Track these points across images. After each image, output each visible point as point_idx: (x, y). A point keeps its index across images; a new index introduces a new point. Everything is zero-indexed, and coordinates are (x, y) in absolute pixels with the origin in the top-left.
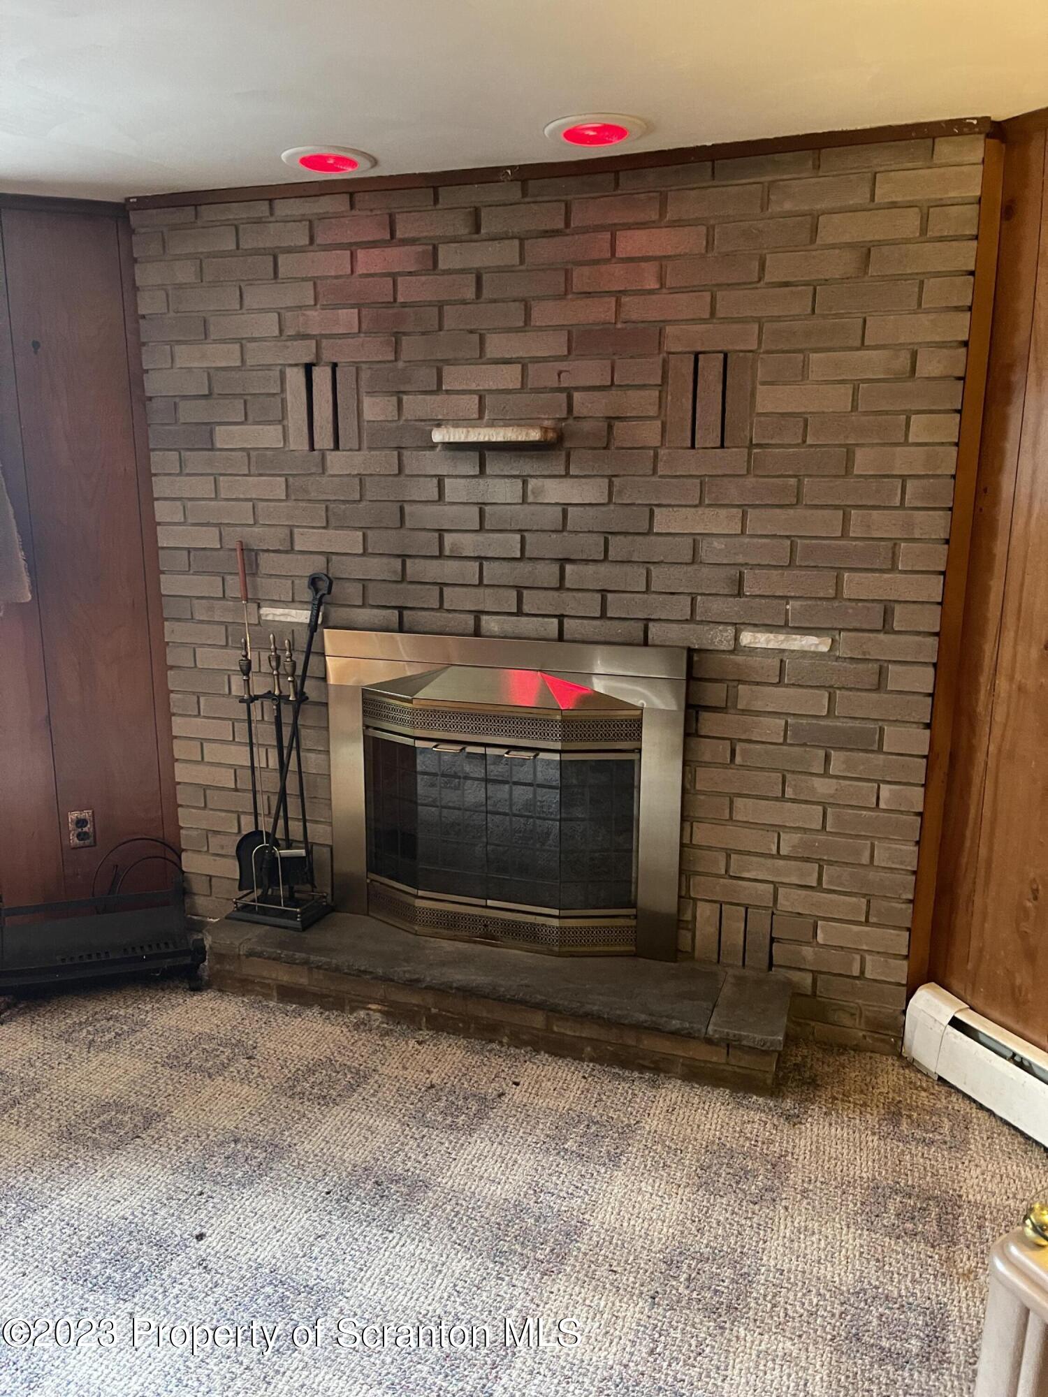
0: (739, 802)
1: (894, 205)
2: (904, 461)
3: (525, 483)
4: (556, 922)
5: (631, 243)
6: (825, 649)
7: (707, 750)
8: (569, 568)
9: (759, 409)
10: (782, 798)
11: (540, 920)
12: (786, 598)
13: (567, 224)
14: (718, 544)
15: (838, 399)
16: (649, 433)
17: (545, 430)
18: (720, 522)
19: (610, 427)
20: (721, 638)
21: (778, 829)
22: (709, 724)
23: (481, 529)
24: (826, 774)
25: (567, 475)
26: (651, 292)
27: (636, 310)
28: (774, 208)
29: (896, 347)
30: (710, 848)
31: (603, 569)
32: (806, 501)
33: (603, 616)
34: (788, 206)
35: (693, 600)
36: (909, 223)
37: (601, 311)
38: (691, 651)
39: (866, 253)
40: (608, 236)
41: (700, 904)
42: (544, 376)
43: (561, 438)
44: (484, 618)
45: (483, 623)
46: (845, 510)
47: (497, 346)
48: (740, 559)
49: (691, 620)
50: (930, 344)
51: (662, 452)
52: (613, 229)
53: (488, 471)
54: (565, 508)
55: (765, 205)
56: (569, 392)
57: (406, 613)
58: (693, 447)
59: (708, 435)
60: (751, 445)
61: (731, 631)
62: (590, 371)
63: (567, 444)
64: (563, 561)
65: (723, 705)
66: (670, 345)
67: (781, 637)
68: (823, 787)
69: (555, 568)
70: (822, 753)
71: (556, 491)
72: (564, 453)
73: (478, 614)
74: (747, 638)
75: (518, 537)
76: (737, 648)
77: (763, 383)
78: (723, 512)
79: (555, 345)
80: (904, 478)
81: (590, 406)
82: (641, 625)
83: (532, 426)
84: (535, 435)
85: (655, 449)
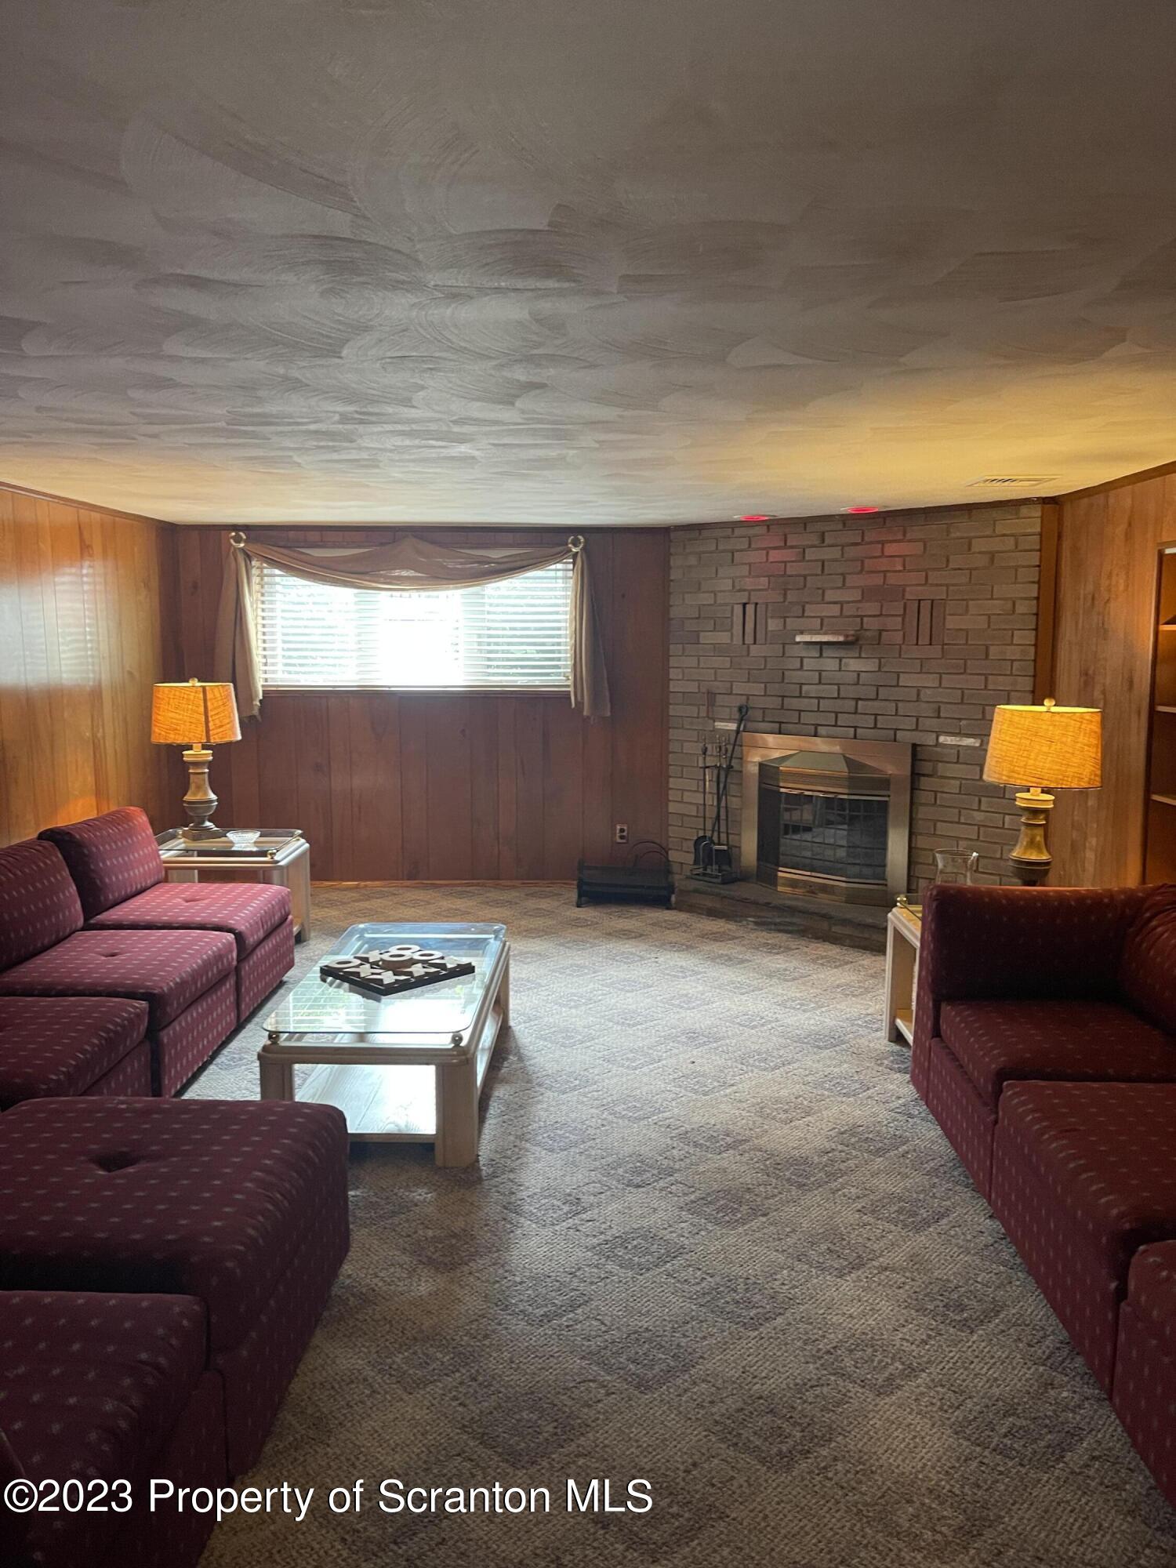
0: (939, 824)
1: (1004, 535)
2: (1013, 652)
3: (840, 661)
4: (844, 885)
5: (890, 549)
6: (977, 745)
7: (924, 797)
8: (860, 702)
9: (947, 627)
10: (959, 823)
11: (832, 883)
12: (960, 719)
13: (863, 540)
14: (929, 692)
15: (982, 623)
16: (898, 637)
17: (847, 636)
18: (930, 681)
19: (880, 635)
20: (930, 740)
21: (958, 839)
22: (924, 782)
23: (820, 683)
24: (979, 810)
25: (860, 657)
26: (900, 571)
27: (892, 580)
28: (953, 535)
29: (1005, 599)
30: (925, 849)
31: (876, 704)
32: (968, 671)
33: (875, 727)
34: (958, 534)
35: (917, 720)
36: (1010, 543)
37: (878, 580)
38: (914, 746)
39: (992, 556)
40: (880, 546)
41: (921, 880)
42: (849, 610)
43: (857, 640)
44: (819, 728)
45: (819, 730)
46: (986, 676)
47: (830, 595)
48: (939, 699)
49: (917, 729)
50: (1022, 598)
51: (903, 646)
52: (883, 543)
53: (824, 655)
54: (859, 673)
55: (948, 532)
56: (862, 617)
57: (783, 725)
58: (917, 644)
59: (924, 639)
60: (944, 644)
61: (934, 736)
62: (871, 608)
63: (861, 642)
64: (857, 700)
65: (931, 773)
66: (908, 596)
67: (958, 739)
68: (979, 816)
69: (853, 703)
70: (977, 799)
71: (854, 665)
72: (858, 647)
73: (817, 726)
74: (942, 739)
75: (836, 687)
76: (937, 744)
77: (950, 615)
78: (931, 676)
79: (856, 595)
80: (1012, 661)
81: (871, 624)
82: (892, 732)
83: (840, 634)
84: (841, 639)
85: (900, 645)
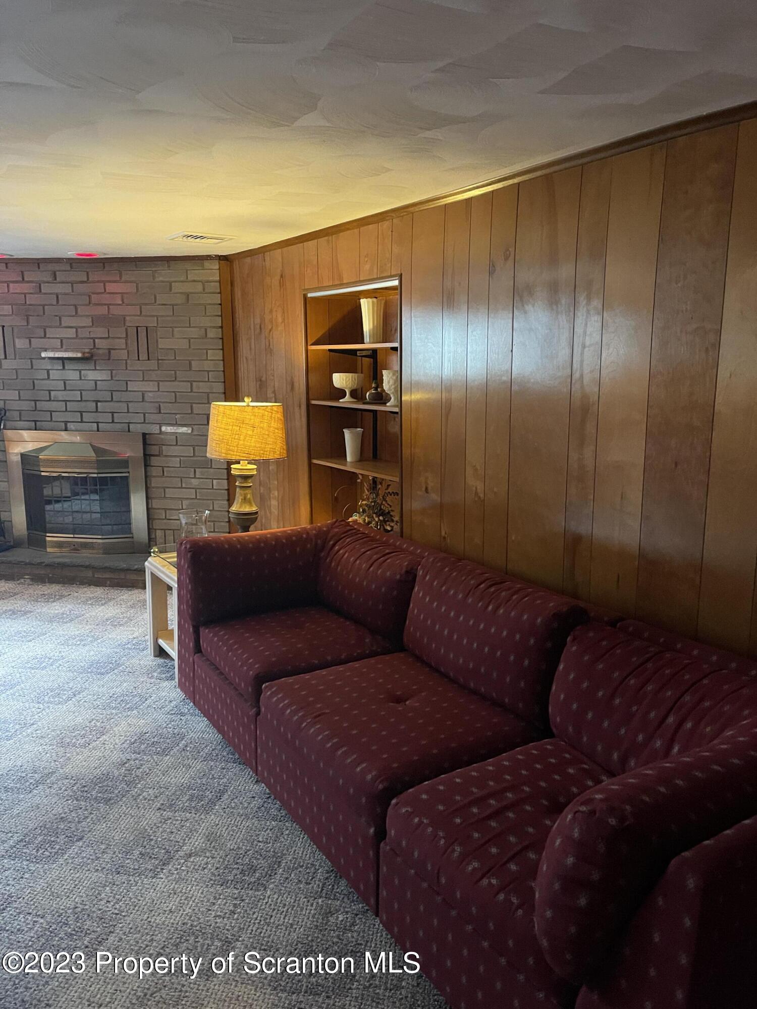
0: (167, 490)
1: (194, 281)
2: (207, 365)
3: (80, 372)
4: (102, 541)
5: (111, 287)
6: (190, 431)
7: (154, 472)
8: (99, 404)
9: (160, 347)
10: (182, 488)
11: (95, 541)
12: (176, 414)
13: (88, 279)
14: (150, 394)
15: (184, 344)
16: (123, 354)
17: (84, 353)
18: (150, 387)
19: (109, 352)
20: (155, 429)
21: (181, 499)
22: (154, 461)
23: (65, 390)
24: (195, 477)
25: (96, 369)
26: (119, 305)
27: (115, 311)
28: (157, 279)
29: (200, 327)
30: (159, 509)
31: (111, 404)
32: (178, 379)
33: (113, 422)
34: (161, 279)
35: (144, 415)
36: (199, 288)
37: (103, 310)
38: (144, 435)
39: (188, 296)
40: (102, 284)
41: (158, 531)
42: (83, 333)
43: (92, 356)
44: (69, 424)
45: (68, 426)
46: (191, 382)
47: (66, 321)
48: (159, 400)
49: (144, 422)
50: (210, 327)
51: (128, 361)
52: (104, 282)
53: (66, 368)
54: (96, 381)
55: (154, 277)
56: (94, 339)
57: (38, 423)
58: (139, 360)
59: (143, 356)
60: (158, 360)
61: (158, 426)
62: (100, 332)
63: (94, 358)
64: (97, 402)
65: (158, 454)
66: (128, 324)
67: (175, 428)
68: (195, 482)
69: (94, 404)
70: (193, 470)
71: (92, 375)
72: (93, 362)
73: (66, 423)
74: (163, 429)
75: (79, 392)
76: (161, 432)
77: (160, 338)
78: (151, 383)
79: (88, 322)
80: (208, 372)
81: (101, 344)
82: (127, 425)
83: (77, 352)
84: (79, 355)
85: (126, 360)
